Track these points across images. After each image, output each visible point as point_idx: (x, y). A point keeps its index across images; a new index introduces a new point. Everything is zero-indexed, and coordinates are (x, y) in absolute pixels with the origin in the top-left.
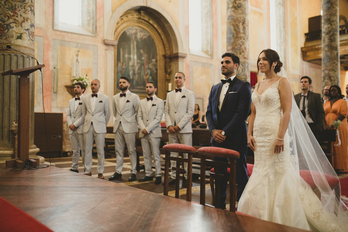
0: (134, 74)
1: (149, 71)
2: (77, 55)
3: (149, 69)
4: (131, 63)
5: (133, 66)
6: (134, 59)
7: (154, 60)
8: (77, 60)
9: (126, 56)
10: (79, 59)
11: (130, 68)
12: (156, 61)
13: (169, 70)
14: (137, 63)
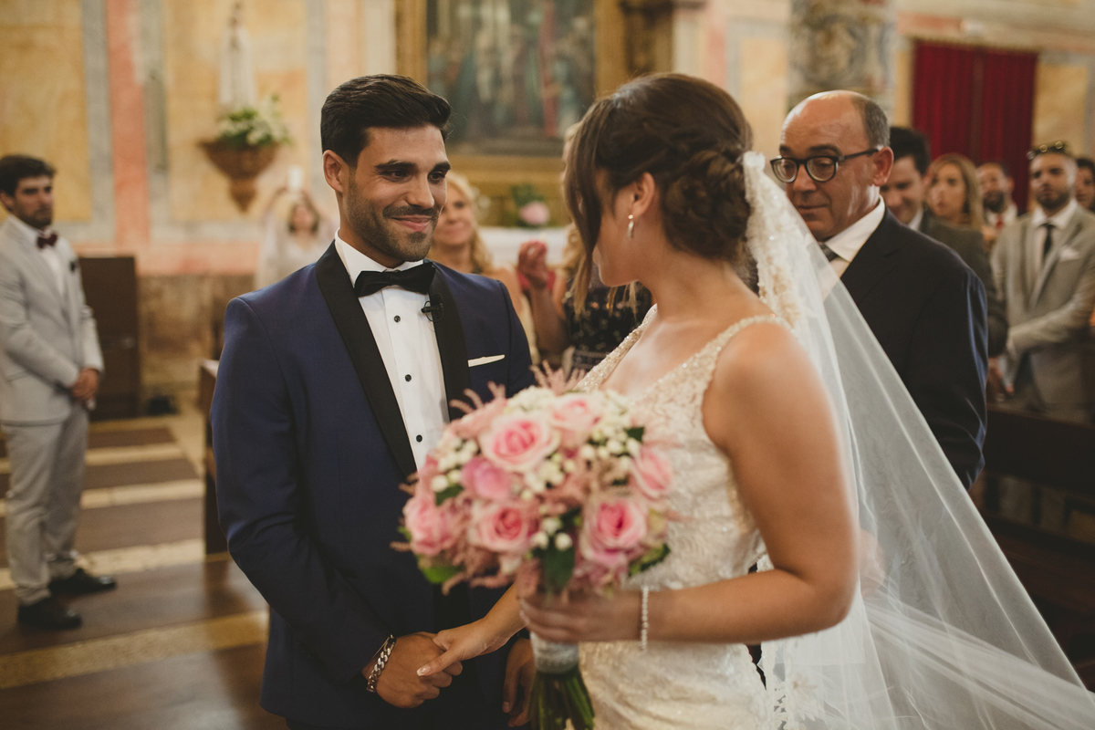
0: (497, 82)
1: (559, 69)
2: (234, 23)
3: (561, 57)
4: (483, 41)
5: (494, 50)
6: (495, 25)
7: (580, 24)
8: (234, 45)
9: (465, 12)
10: (244, 35)
11: (481, 60)
12: (592, 27)
13: (641, 60)
14: (513, 38)
